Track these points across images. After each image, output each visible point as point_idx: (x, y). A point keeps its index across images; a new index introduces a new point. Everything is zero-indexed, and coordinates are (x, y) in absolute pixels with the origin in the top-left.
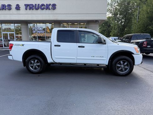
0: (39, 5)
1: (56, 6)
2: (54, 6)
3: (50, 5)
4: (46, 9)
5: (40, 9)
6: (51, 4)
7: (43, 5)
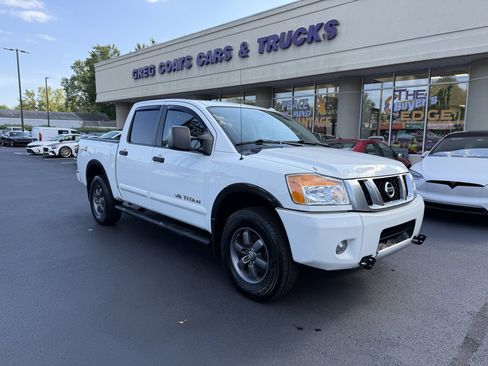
0: (290, 32)
1: (338, 28)
2: (332, 29)
3: (320, 26)
4: (310, 43)
5: (292, 45)
6: (322, 24)
7: (301, 32)
